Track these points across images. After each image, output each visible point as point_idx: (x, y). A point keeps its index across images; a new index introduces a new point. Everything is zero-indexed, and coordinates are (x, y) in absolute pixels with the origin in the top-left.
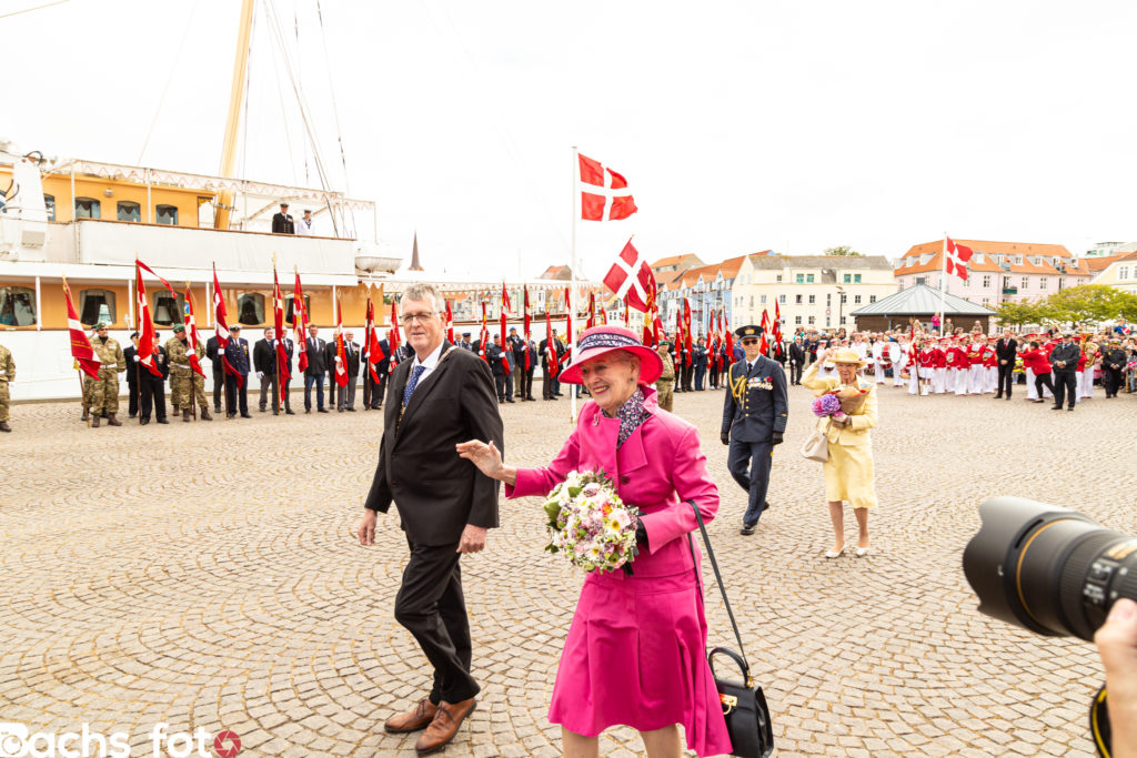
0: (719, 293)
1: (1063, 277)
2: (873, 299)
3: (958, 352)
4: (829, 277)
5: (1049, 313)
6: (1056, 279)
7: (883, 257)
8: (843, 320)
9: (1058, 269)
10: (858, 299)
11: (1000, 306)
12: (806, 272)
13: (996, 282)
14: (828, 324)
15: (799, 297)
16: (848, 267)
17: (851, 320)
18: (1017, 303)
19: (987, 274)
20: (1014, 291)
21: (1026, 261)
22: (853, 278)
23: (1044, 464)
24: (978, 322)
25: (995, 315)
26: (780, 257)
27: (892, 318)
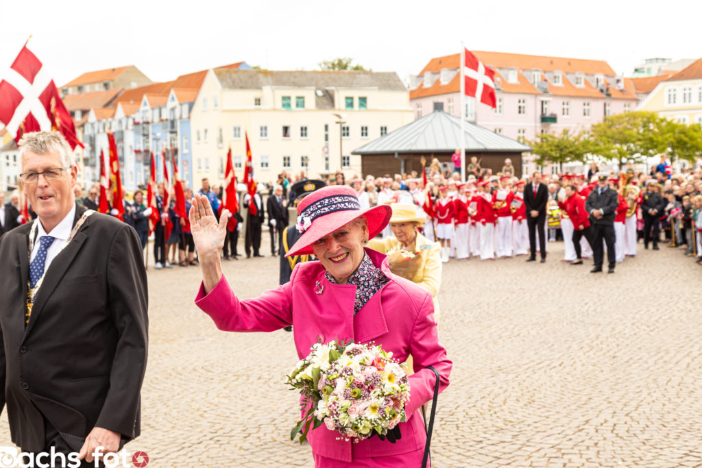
0: (173, 123)
1: (608, 101)
2: (384, 130)
3: (481, 202)
4: (325, 101)
5: (592, 148)
6: (600, 104)
7: (394, 74)
8: (345, 161)
9: (602, 91)
10: (364, 131)
11: (538, 140)
12: (294, 93)
13: (533, 108)
14: (327, 167)
15: (286, 129)
16: (349, 85)
17: (356, 161)
18: (556, 135)
19: (522, 97)
20: (553, 119)
21: (565, 81)
22: (356, 102)
23: (575, 346)
24: (508, 161)
25: (531, 152)
26: (258, 71)
27: (405, 157)
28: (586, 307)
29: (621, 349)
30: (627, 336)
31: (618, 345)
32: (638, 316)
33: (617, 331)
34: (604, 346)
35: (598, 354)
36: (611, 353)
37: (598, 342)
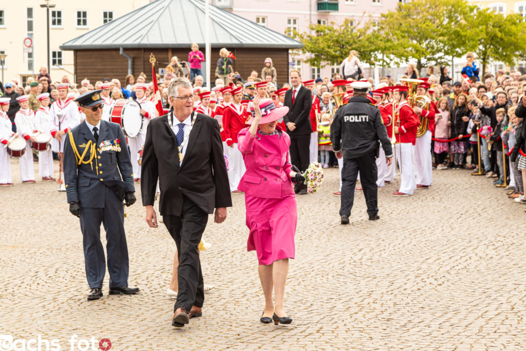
2: (108, 16)
5: (382, 44)
8: (56, 59)
10: (82, 18)
11: (314, 34)
14: (30, 66)
17: (68, 57)
20: (333, 5)
23: (340, 306)
27: (133, 54)
28: (360, 255)
29: (399, 310)
30: (409, 291)
31: (395, 304)
32: (424, 266)
33: (396, 285)
34: (377, 306)
35: (368, 316)
36: (386, 315)
37: (371, 300)
